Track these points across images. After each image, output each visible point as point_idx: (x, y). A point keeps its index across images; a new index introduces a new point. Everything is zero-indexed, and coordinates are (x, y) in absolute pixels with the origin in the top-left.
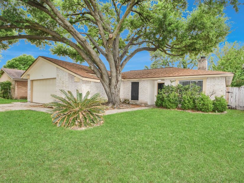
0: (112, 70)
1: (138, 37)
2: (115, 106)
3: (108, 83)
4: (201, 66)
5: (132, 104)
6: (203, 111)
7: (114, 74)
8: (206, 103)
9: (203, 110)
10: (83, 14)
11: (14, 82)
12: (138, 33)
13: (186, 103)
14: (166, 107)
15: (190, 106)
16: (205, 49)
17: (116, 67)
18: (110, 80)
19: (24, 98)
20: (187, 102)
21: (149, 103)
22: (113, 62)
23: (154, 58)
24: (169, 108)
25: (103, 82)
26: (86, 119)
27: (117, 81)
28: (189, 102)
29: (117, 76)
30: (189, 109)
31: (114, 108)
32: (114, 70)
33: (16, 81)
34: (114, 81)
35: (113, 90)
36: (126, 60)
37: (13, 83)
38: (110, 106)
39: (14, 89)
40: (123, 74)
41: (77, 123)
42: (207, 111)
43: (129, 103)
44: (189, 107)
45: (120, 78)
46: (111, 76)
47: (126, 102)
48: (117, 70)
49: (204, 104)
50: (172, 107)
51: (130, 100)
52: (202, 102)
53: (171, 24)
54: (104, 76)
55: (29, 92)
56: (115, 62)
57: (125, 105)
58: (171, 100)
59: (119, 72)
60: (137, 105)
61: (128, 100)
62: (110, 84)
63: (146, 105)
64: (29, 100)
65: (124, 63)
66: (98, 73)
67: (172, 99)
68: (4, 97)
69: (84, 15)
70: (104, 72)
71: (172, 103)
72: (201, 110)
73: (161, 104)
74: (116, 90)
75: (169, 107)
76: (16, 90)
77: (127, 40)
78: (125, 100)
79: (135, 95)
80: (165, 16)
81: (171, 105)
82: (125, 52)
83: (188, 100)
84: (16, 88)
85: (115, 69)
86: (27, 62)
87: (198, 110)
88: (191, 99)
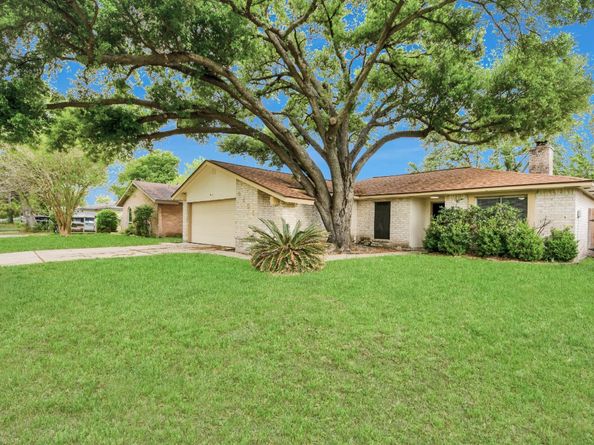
0: (336, 181)
1: (388, 109)
2: (342, 249)
3: (327, 206)
4: (537, 163)
5: (377, 247)
6: (523, 260)
7: (340, 188)
8: (527, 242)
9: (521, 256)
10: (279, 76)
11: (156, 206)
12: (389, 98)
13: (485, 243)
14: (444, 252)
15: (494, 249)
16: (542, 126)
17: (344, 175)
18: (332, 200)
19: (176, 236)
20: (487, 240)
21: (412, 245)
22: (337, 166)
23: (432, 144)
24: (451, 254)
25: (318, 204)
26: (299, 260)
27: (346, 201)
28: (492, 241)
29: (345, 192)
30: (492, 255)
31: (340, 253)
32: (339, 181)
33: (160, 205)
34: (339, 202)
35: (338, 219)
36: (362, 159)
37: (155, 208)
38: (333, 249)
39: (157, 219)
40: (357, 186)
41: (287, 266)
42: (531, 258)
43: (369, 245)
44: (492, 250)
45: (351, 196)
46: (334, 192)
47: (363, 241)
48: (344, 180)
49: (522, 245)
50: (456, 251)
51: (372, 238)
52: (519, 240)
53: (456, 85)
54: (319, 191)
55: (185, 224)
56: (342, 165)
57: (361, 248)
58: (455, 238)
59: (348, 184)
60: (386, 248)
61: (369, 239)
62: (332, 207)
63: (405, 248)
64: (185, 238)
65: (360, 165)
66: (309, 187)
67: (457, 235)
68: (139, 234)
69: (282, 78)
70: (320, 185)
71: (458, 243)
72: (517, 257)
73: (434, 245)
74: (344, 219)
75: (451, 250)
76: (160, 222)
77: (366, 114)
78: (363, 239)
79: (382, 228)
80: (443, 68)
81: (456, 247)
82: (362, 143)
83: (489, 236)
84: (160, 218)
85: (341, 179)
86: (163, 165)
87: (510, 257)
88: (495, 234)
